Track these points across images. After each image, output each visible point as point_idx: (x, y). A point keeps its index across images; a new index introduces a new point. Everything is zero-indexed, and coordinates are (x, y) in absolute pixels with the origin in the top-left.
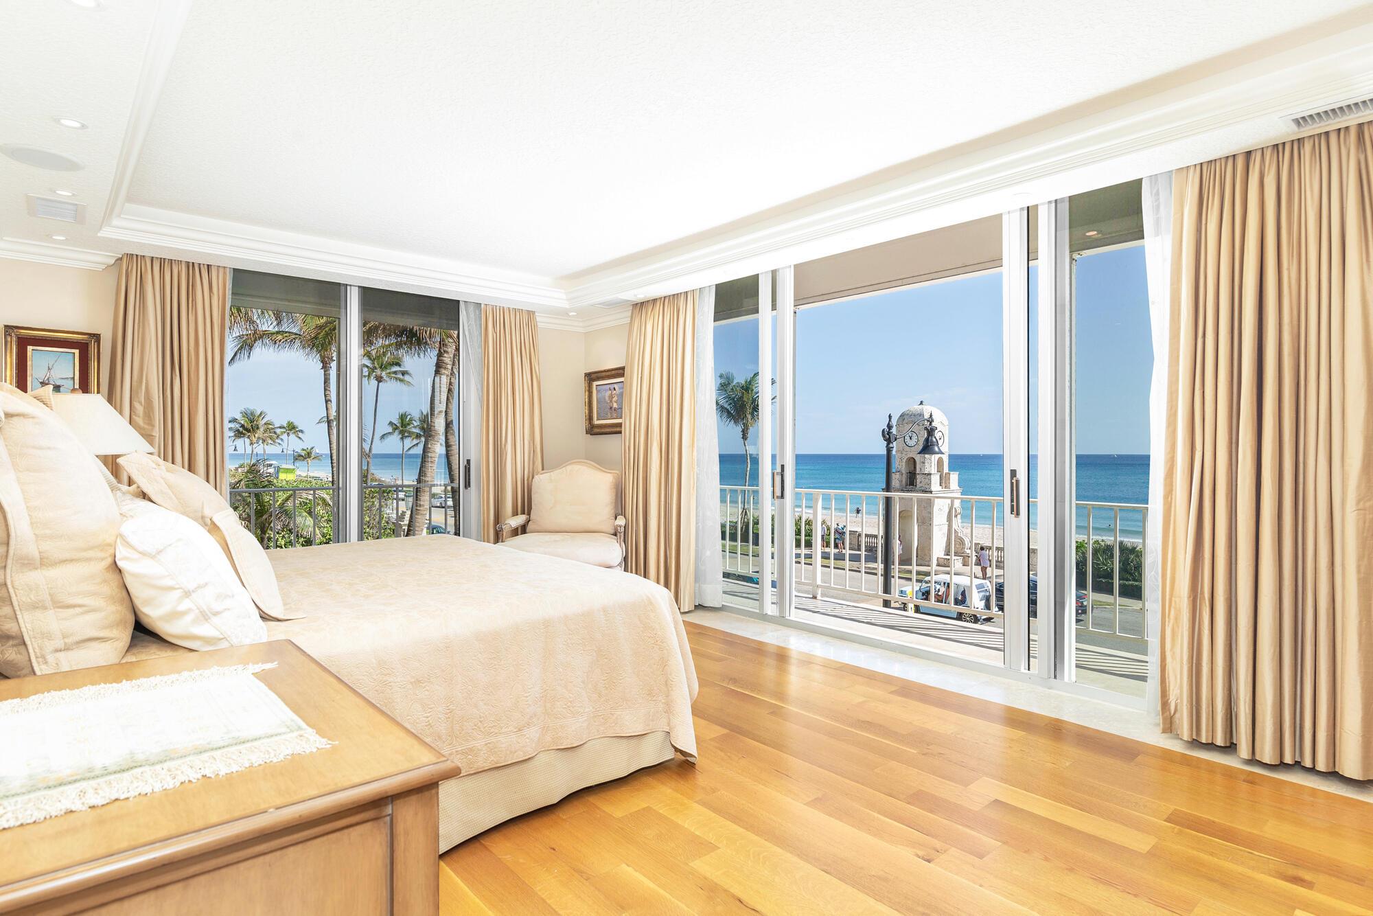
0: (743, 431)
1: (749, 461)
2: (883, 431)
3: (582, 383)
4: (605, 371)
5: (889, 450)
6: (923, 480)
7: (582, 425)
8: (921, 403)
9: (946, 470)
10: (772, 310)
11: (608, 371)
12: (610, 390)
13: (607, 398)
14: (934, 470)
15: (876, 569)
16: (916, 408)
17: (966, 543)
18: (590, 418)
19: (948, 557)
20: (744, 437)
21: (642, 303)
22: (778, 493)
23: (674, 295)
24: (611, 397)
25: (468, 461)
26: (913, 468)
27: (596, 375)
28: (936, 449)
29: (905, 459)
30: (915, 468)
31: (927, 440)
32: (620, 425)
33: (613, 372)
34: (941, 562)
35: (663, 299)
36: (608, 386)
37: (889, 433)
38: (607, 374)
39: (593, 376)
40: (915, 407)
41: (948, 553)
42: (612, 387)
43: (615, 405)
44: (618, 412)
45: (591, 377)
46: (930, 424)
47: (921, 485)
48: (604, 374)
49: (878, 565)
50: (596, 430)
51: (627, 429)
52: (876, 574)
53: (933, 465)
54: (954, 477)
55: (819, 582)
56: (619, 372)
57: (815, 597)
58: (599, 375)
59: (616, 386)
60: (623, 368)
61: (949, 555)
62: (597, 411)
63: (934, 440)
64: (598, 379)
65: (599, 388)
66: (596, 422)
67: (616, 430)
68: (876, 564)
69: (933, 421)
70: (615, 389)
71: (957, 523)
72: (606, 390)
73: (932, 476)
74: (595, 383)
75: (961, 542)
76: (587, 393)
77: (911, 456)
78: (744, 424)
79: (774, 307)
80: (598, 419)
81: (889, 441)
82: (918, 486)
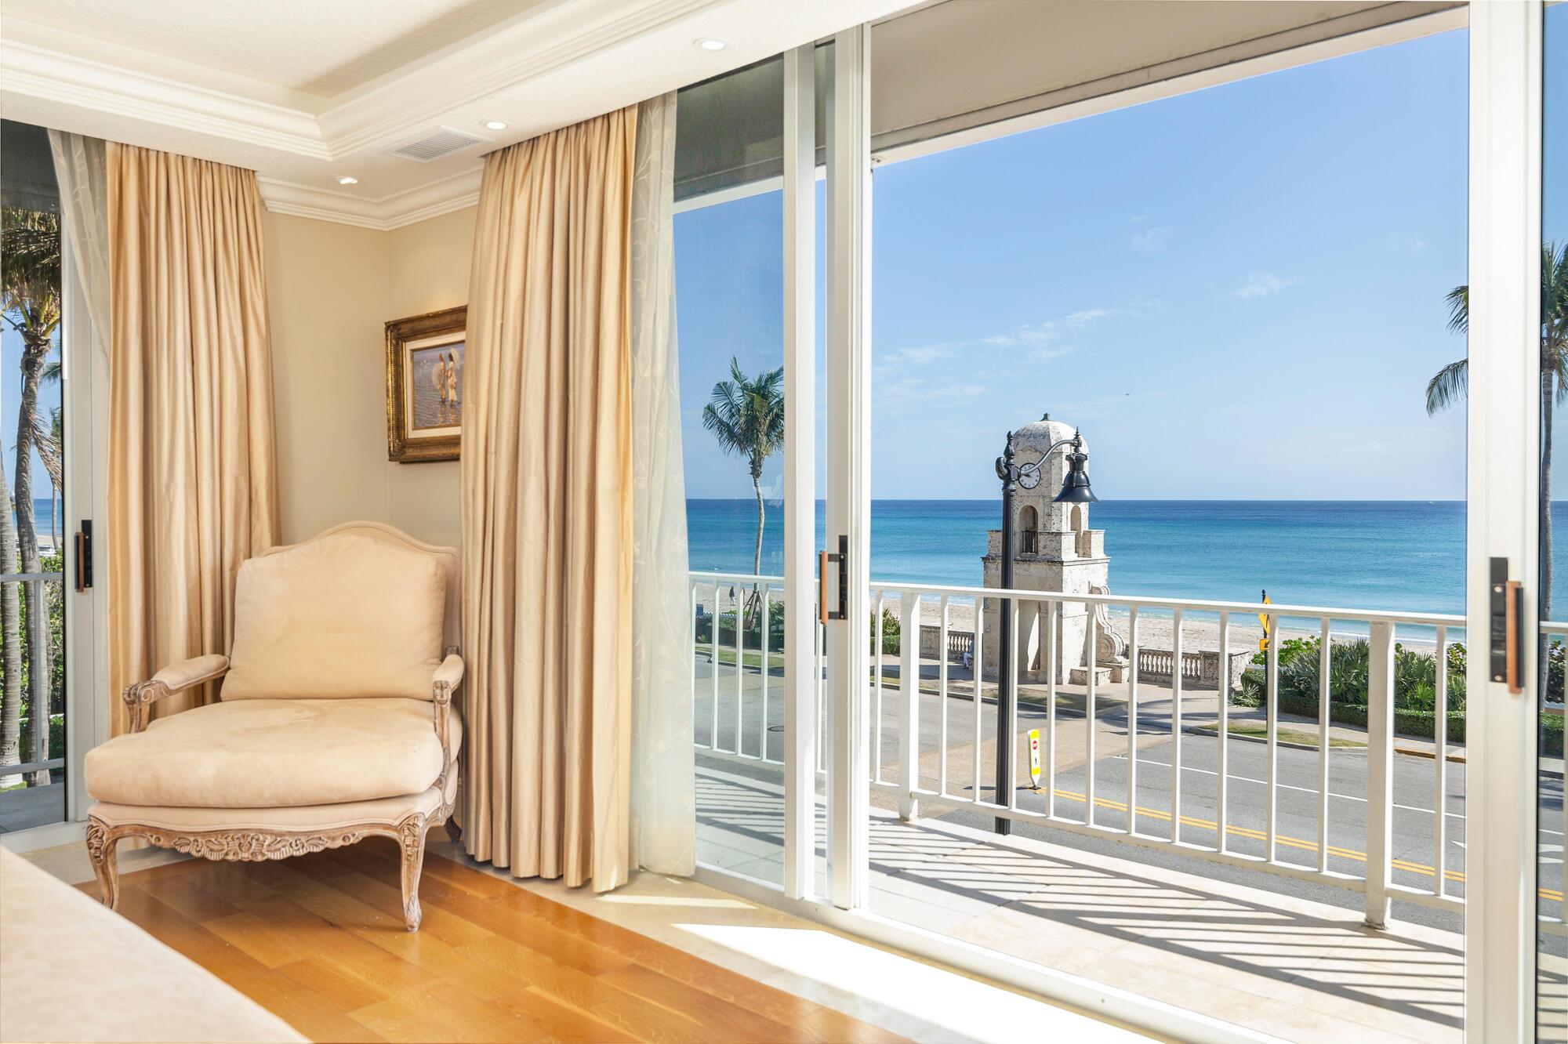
0: (753, 462)
1: (763, 511)
2: (998, 461)
3: (380, 345)
4: (427, 317)
5: (1008, 495)
6: (1049, 543)
7: (382, 440)
8: (1046, 417)
9: (1085, 526)
10: (817, 165)
11: (436, 316)
12: (441, 359)
13: (435, 379)
14: (1066, 527)
15: (971, 690)
16: (1037, 424)
17: (1117, 646)
18: (399, 425)
19: (1085, 669)
20: (756, 472)
21: (506, 150)
22: (833, 605)
23: (578, 125)
24: (444, 375)
25: (87, 526)
26: (1031, 524)
27: (410, 325)
28: (1087, 493)
29: (1020, 510)
30: (1035, 523)
31: (1070, 477)
32: (455, 441)
33: (447, 319)
34: (1077, 676)
35: (552, 136)
36: (436, 353)
37: (1008, 465)
38: (434, 323)
39: (405, 329)
40: (1035, 423)
41: (1085, 662)
42: (444, 352)
43: (452, 395)
44: (452, 410)
45: (400, 331)
46: (1076, 450)
47: (1046, 551)
48: (427, 323)
49: (976, 684)
50: (411, 453)
51: (471, 451)
52: (971, 699)
53: (1064, 518)
54: (1098, 539)
55: (914, 787)
56: (455, 319)
57: (903, 820)
58: (418, 326)
59: (454, 351)
60: (463, 310)
61: (1086, 665)
62: (414, 409)
63: (1083, 477)
64: (416, 335)
65: (417, 355)
66: (412, 434)
67: (447, 452)
68: (972, 682)
69: (1079, 444)
70: (451, 358)
71: (1102, 613)
72: (433, 361)
73: (1063, 537)
74: (410, 346)
75: (1110, 644)
76: (391, 368)
77: (1029, 503)
78: (754, 450)
79: (821, 158)
80: (416, 428)
81: (1007, 479)
82: (1040, 553)
